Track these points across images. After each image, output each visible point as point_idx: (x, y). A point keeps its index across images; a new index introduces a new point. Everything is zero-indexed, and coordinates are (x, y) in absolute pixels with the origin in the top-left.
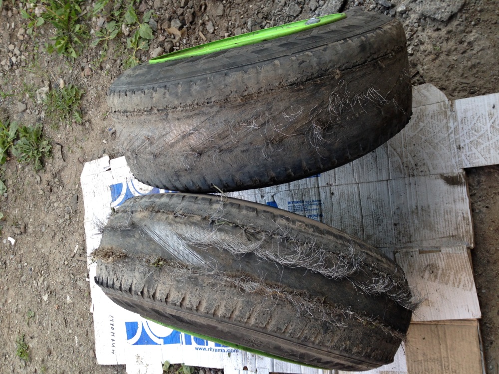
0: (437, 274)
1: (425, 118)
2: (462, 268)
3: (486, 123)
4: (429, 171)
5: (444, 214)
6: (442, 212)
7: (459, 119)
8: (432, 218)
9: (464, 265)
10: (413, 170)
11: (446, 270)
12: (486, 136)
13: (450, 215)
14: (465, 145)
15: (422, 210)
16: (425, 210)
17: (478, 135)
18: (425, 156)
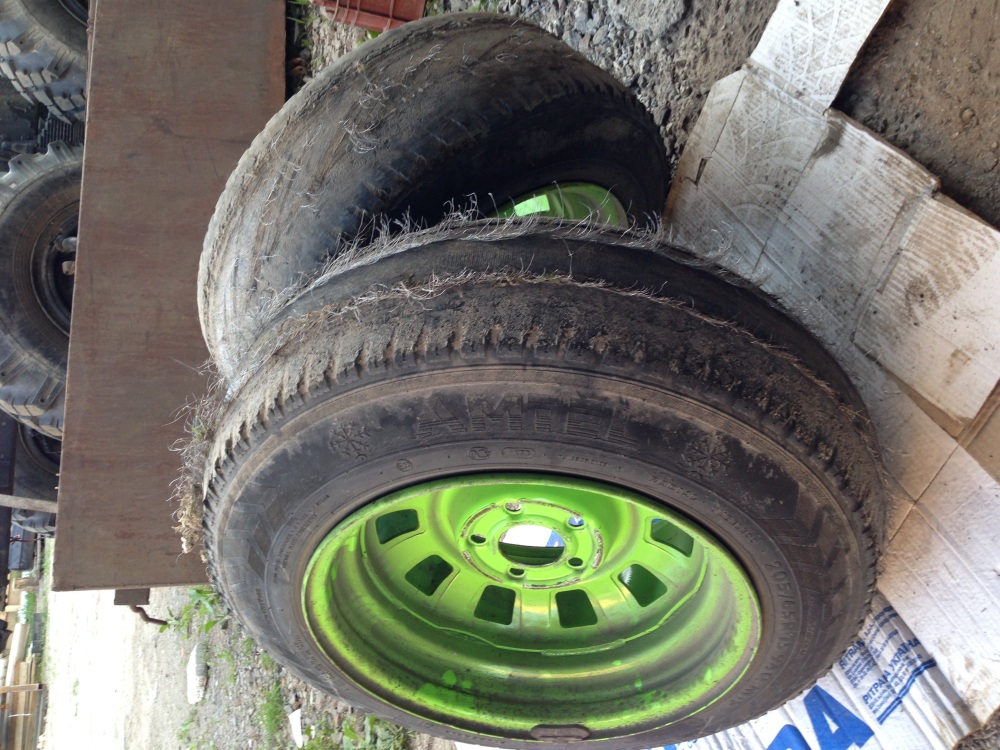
0: (930, 290)
1: (741, 123)
2: (951, 231)
3: (806, 29)
4: (796, 170)
5: (863, 196)
6: (858, 196)
7: (773, 68)
8: (854, 222)
9: (947, 223)
10: (779, 196)
11: (936, 266)
12: (820, 41)
13: (870, 186)
14: (804, 84)
15: (832, 229)
16: (836, 223)
17: (809, 52)
18: (779, 161)
